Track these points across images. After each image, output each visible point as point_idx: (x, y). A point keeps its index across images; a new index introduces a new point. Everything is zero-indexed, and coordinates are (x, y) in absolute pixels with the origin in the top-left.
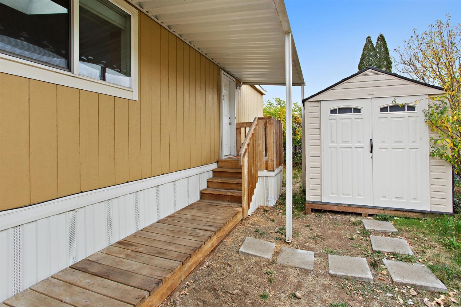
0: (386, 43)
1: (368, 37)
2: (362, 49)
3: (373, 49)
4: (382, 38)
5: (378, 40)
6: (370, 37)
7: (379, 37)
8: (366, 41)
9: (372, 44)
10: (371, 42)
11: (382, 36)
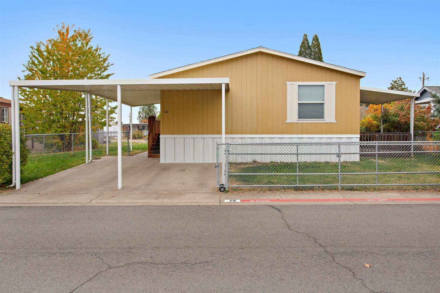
0: (319, 44)
1: (305, 35)
2: (300, 46)
3: (309, 47)
4: (316, 39)
5: (313, 40)
6: (306, 35)
7: (314, 37)
8: (303, 39)
9: (308, 43)
10: (307, 40)
11: (316, 36)
